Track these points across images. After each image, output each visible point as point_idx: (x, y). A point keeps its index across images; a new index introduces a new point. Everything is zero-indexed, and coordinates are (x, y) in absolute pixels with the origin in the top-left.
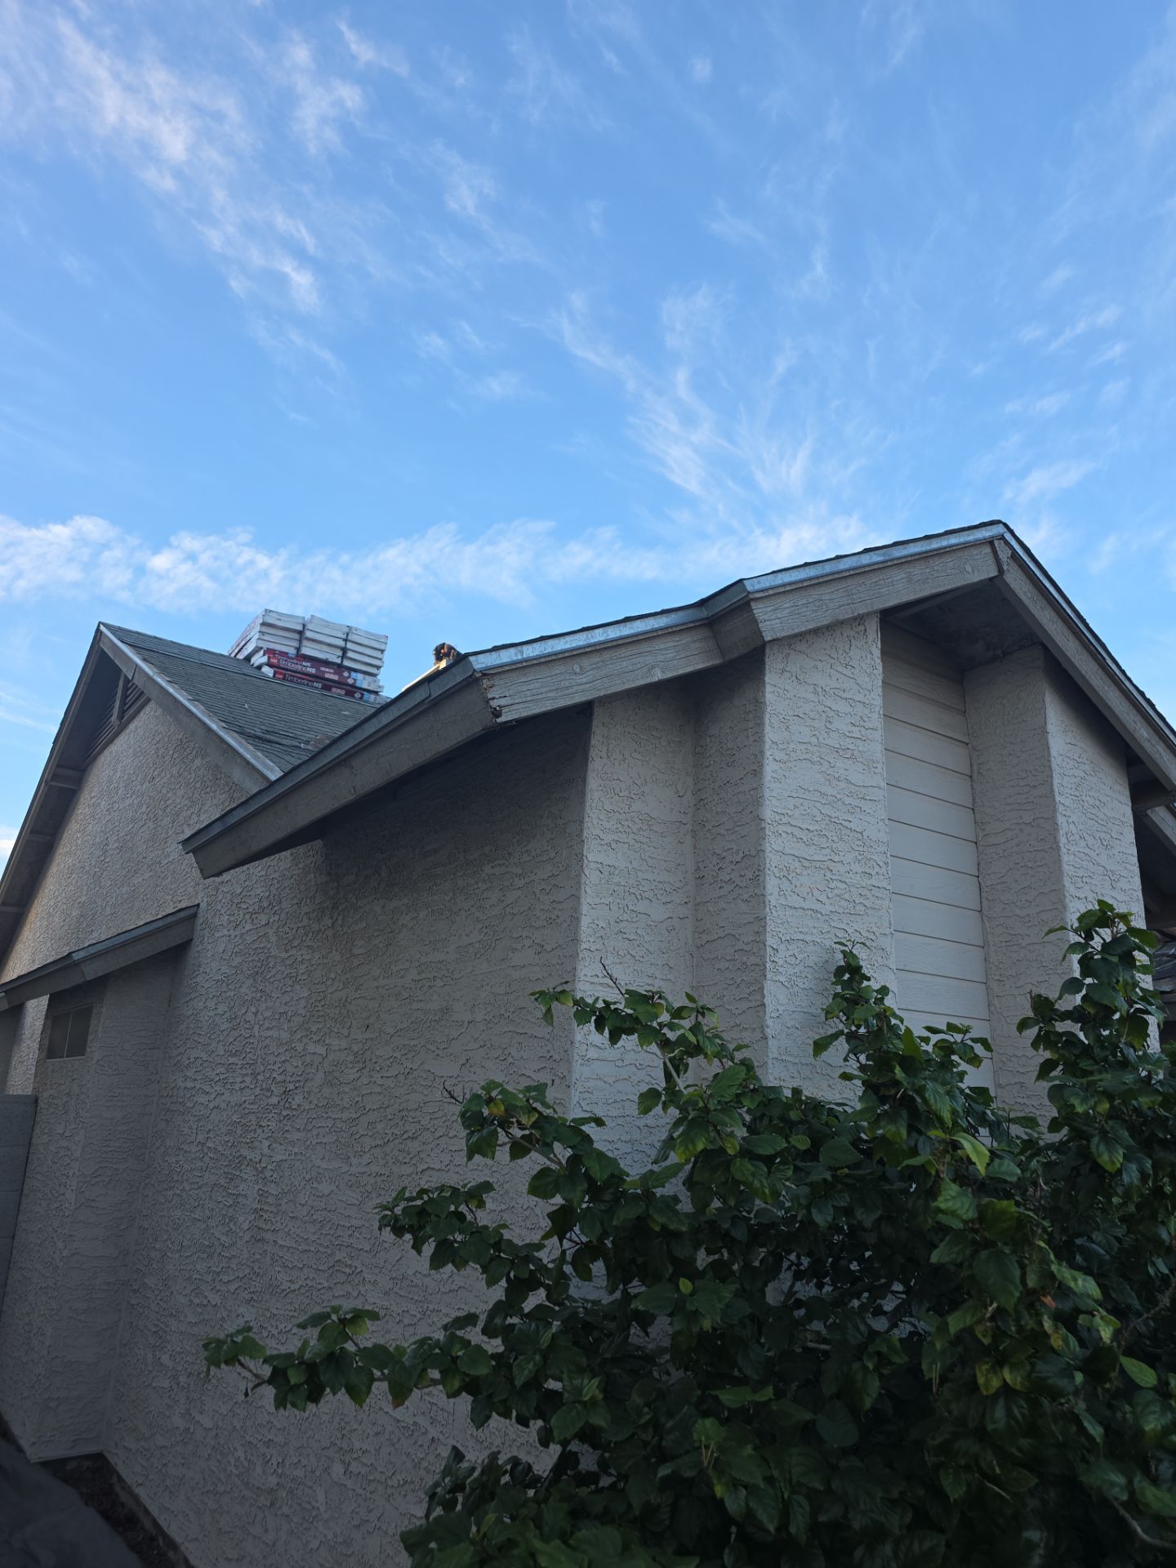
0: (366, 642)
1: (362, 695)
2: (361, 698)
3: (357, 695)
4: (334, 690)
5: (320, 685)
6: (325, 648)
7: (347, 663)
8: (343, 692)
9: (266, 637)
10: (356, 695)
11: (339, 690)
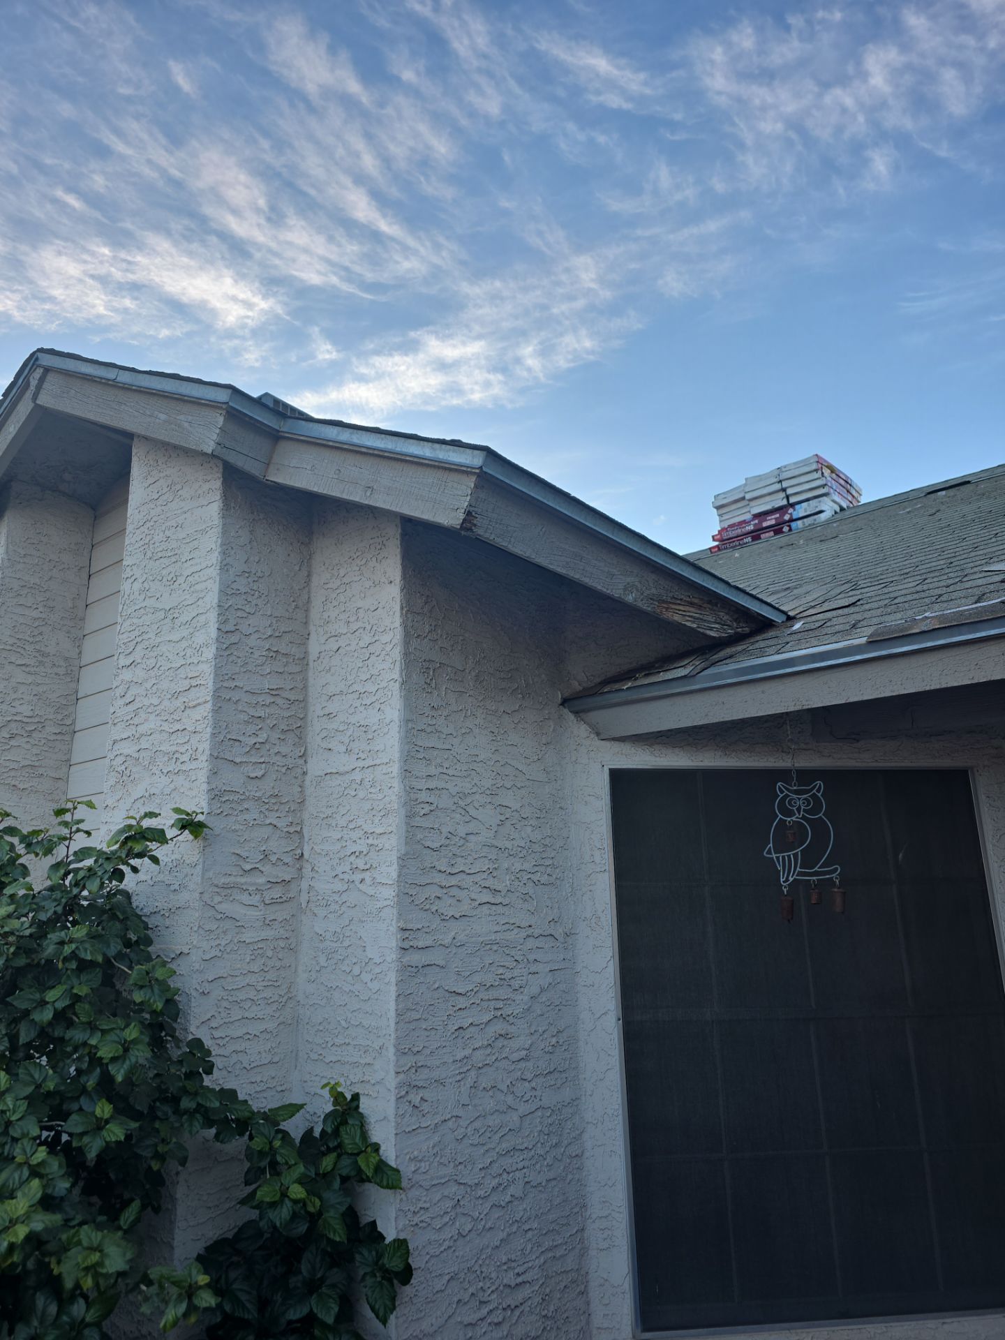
0: (797, 472)
1: (789, 526)
2: (790, 530)
3: (786, 529)
4: (762, 536)
5: (750, 539)
6: (768, 499)
7: (792, 500)
8: (772, 533)
9: (725, 517)
10: (784, 530)
11: (767, 534)
